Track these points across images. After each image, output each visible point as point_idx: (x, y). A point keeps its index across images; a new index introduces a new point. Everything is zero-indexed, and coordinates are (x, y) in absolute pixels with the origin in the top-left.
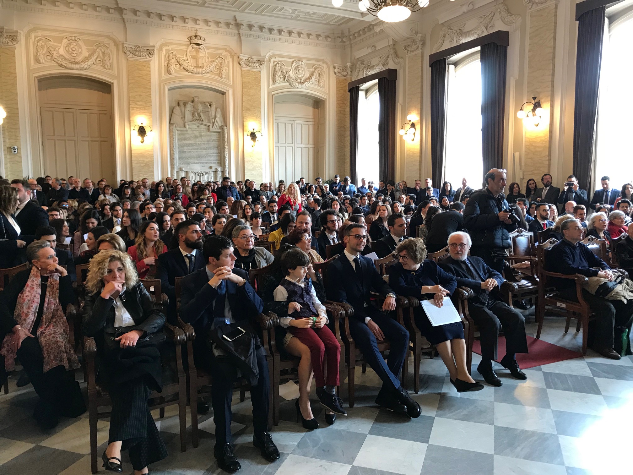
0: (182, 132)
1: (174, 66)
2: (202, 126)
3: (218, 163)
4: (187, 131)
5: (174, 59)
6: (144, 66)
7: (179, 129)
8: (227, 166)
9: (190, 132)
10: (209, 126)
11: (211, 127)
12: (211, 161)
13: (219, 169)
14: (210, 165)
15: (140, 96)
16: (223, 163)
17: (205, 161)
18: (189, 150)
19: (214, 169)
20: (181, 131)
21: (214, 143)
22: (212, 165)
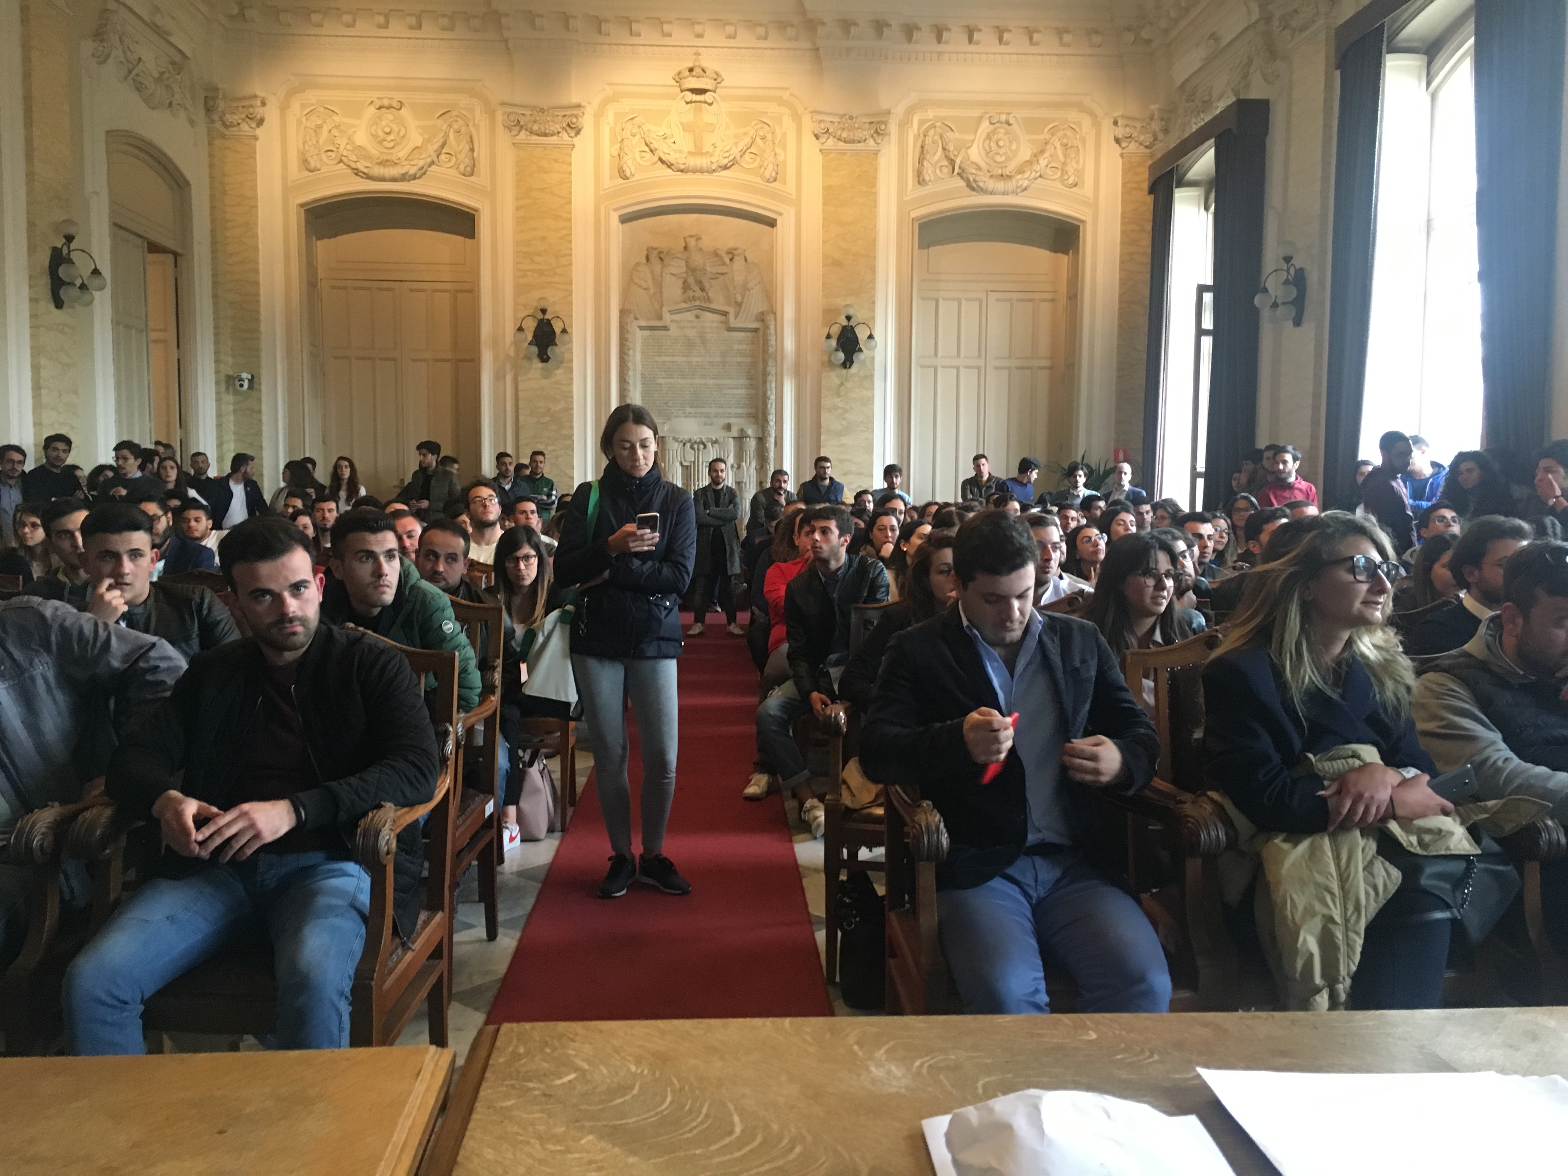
0: (656, 333)
1: (637, 155)
2: (709, 314)
3: (749, 415)
4: (665, 328)
5: (638, 137)
6: (556, 161)
7: (643, 323)
8: (772, 423)
9: (674, 331)
10: (725, 314)
11: (731, 317)
12: (729, 410)
13: (750, 432)
14: (727, 421)
15: (544, 238)
16: (760, 415)
17: (713, 410)
18: (671, 381)
19: (735, 432)
20: (651, 328)
21: (739, 359)
22: (732, 421)
